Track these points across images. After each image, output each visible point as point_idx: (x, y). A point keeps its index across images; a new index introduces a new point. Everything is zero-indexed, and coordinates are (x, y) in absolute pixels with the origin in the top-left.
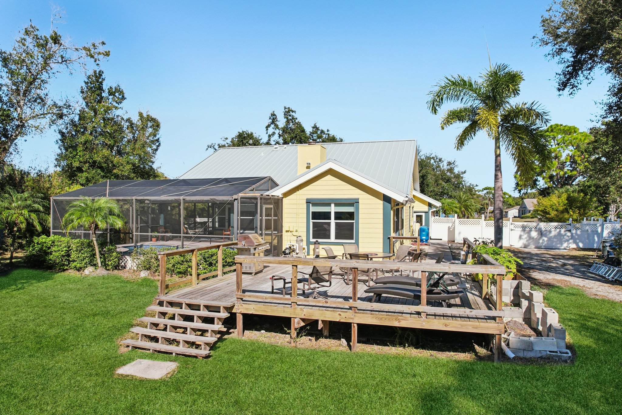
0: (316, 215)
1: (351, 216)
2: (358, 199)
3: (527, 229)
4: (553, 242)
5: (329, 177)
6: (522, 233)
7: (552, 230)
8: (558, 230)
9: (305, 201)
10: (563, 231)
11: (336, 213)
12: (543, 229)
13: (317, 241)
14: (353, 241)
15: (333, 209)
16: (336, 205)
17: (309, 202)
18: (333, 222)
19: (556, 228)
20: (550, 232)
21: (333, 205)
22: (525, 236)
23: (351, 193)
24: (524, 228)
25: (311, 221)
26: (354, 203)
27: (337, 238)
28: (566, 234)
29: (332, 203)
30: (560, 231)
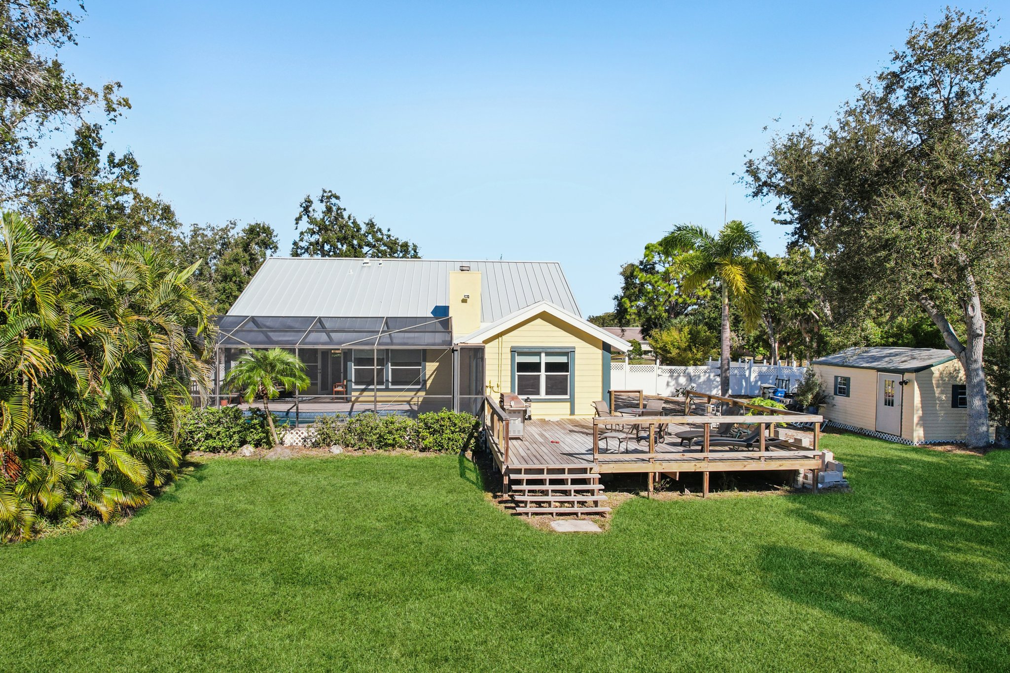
0: (522, 367)
1: (564, 367)
2: (574, 348)
3: (675, 374)
4: (702, 388)
5: (539, 321)
6: (670, 380)
7: (702, 374)
8: (707, 375)
9: (509, 350)
10: (712, 375)
11: (547, 364)
12: (692, 374)
13: (528, 398)
14: (567, 397)
15: (544, 359)
16: (547, 354)
17: (514, 351)
18: (543, 374)
19: (705, 372)
20: (699, 377)
21: (543, 355)
22: (673, 383)
23: (564, 340)
24: (671, 371)
25: (517, 374)
26: (568, 352)
27: (547, 393)
28: (715, 380)
29: (543, 352)
30: (709, 376)
